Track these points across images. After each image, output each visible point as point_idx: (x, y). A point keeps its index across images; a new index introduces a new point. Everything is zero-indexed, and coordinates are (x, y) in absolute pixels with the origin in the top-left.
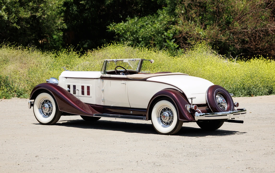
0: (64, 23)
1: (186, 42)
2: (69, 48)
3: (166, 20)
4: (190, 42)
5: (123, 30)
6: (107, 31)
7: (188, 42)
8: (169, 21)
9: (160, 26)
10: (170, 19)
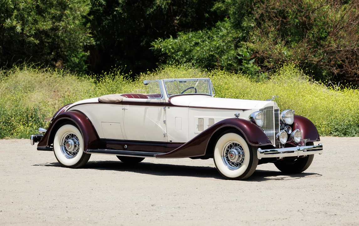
0: (92, 37)
1: (263, 65)
2: (115, 71)
3: (230, 37)
4: (267, 64)
5: (173, 50)
6: (150, 49)
7: (265, 65)
8: (235, 37)
9: (222, 44)
10: (236, 35)
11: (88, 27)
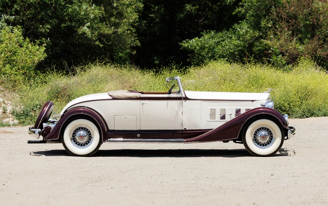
11: (134, 32)
